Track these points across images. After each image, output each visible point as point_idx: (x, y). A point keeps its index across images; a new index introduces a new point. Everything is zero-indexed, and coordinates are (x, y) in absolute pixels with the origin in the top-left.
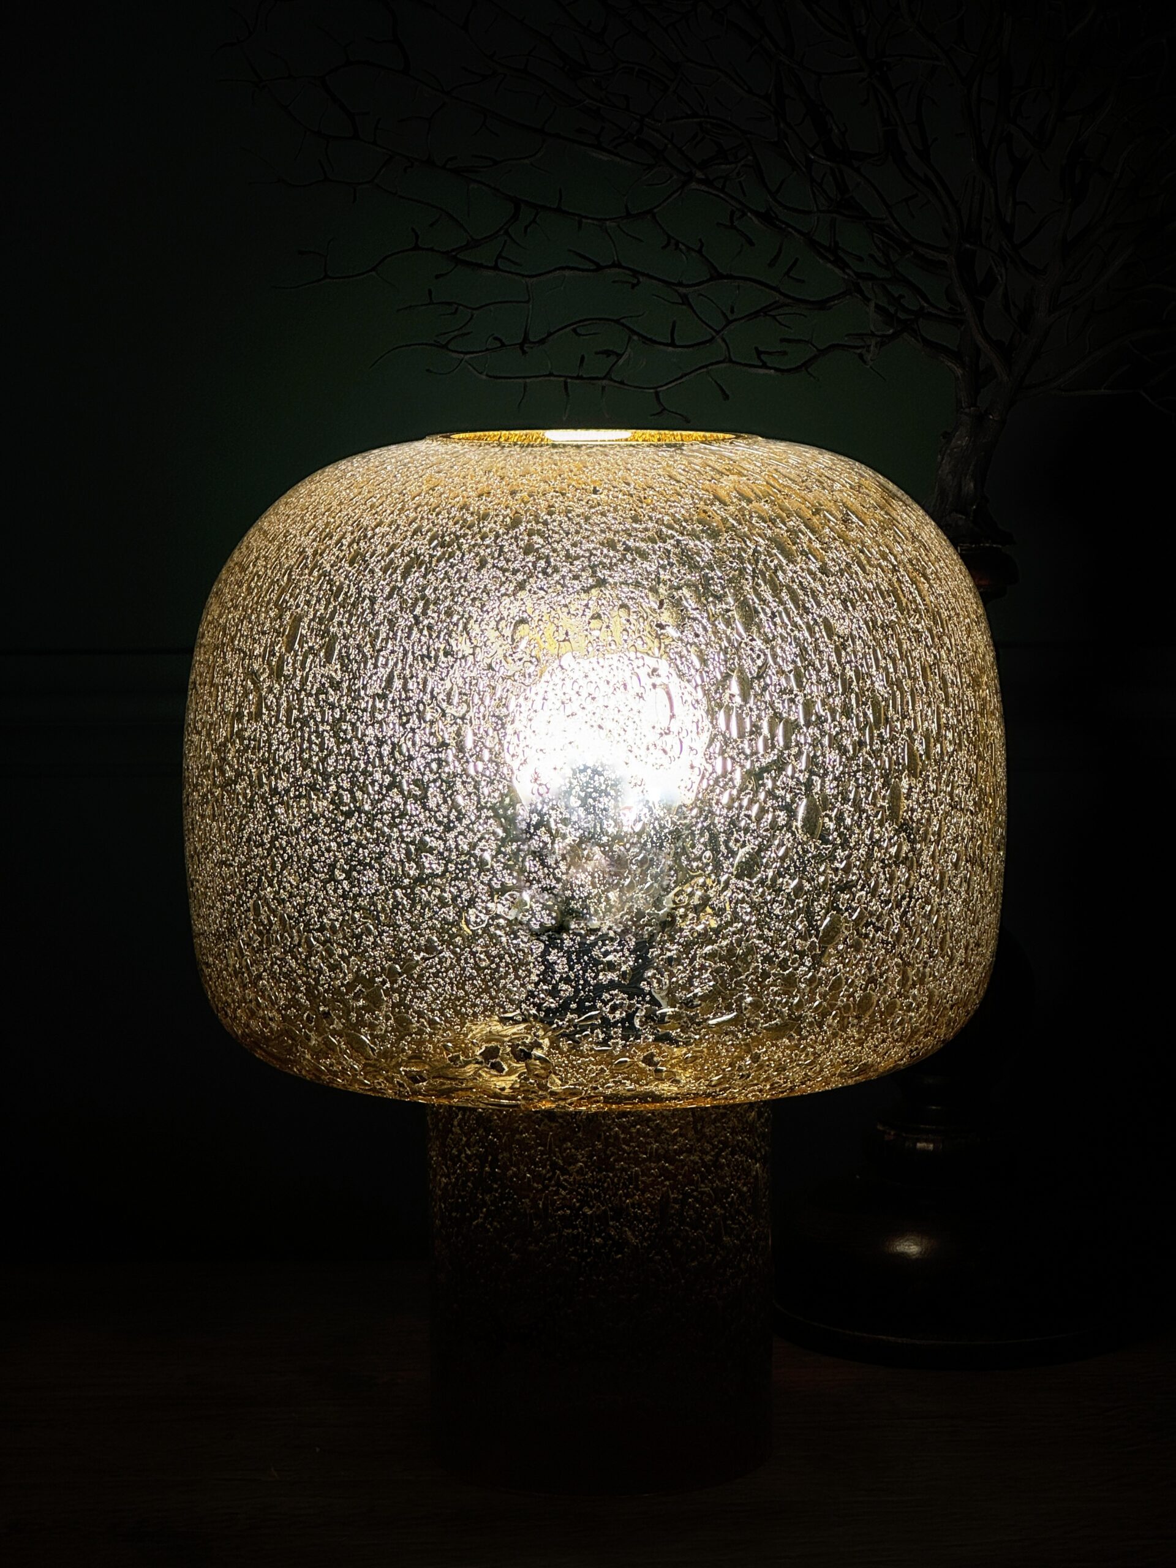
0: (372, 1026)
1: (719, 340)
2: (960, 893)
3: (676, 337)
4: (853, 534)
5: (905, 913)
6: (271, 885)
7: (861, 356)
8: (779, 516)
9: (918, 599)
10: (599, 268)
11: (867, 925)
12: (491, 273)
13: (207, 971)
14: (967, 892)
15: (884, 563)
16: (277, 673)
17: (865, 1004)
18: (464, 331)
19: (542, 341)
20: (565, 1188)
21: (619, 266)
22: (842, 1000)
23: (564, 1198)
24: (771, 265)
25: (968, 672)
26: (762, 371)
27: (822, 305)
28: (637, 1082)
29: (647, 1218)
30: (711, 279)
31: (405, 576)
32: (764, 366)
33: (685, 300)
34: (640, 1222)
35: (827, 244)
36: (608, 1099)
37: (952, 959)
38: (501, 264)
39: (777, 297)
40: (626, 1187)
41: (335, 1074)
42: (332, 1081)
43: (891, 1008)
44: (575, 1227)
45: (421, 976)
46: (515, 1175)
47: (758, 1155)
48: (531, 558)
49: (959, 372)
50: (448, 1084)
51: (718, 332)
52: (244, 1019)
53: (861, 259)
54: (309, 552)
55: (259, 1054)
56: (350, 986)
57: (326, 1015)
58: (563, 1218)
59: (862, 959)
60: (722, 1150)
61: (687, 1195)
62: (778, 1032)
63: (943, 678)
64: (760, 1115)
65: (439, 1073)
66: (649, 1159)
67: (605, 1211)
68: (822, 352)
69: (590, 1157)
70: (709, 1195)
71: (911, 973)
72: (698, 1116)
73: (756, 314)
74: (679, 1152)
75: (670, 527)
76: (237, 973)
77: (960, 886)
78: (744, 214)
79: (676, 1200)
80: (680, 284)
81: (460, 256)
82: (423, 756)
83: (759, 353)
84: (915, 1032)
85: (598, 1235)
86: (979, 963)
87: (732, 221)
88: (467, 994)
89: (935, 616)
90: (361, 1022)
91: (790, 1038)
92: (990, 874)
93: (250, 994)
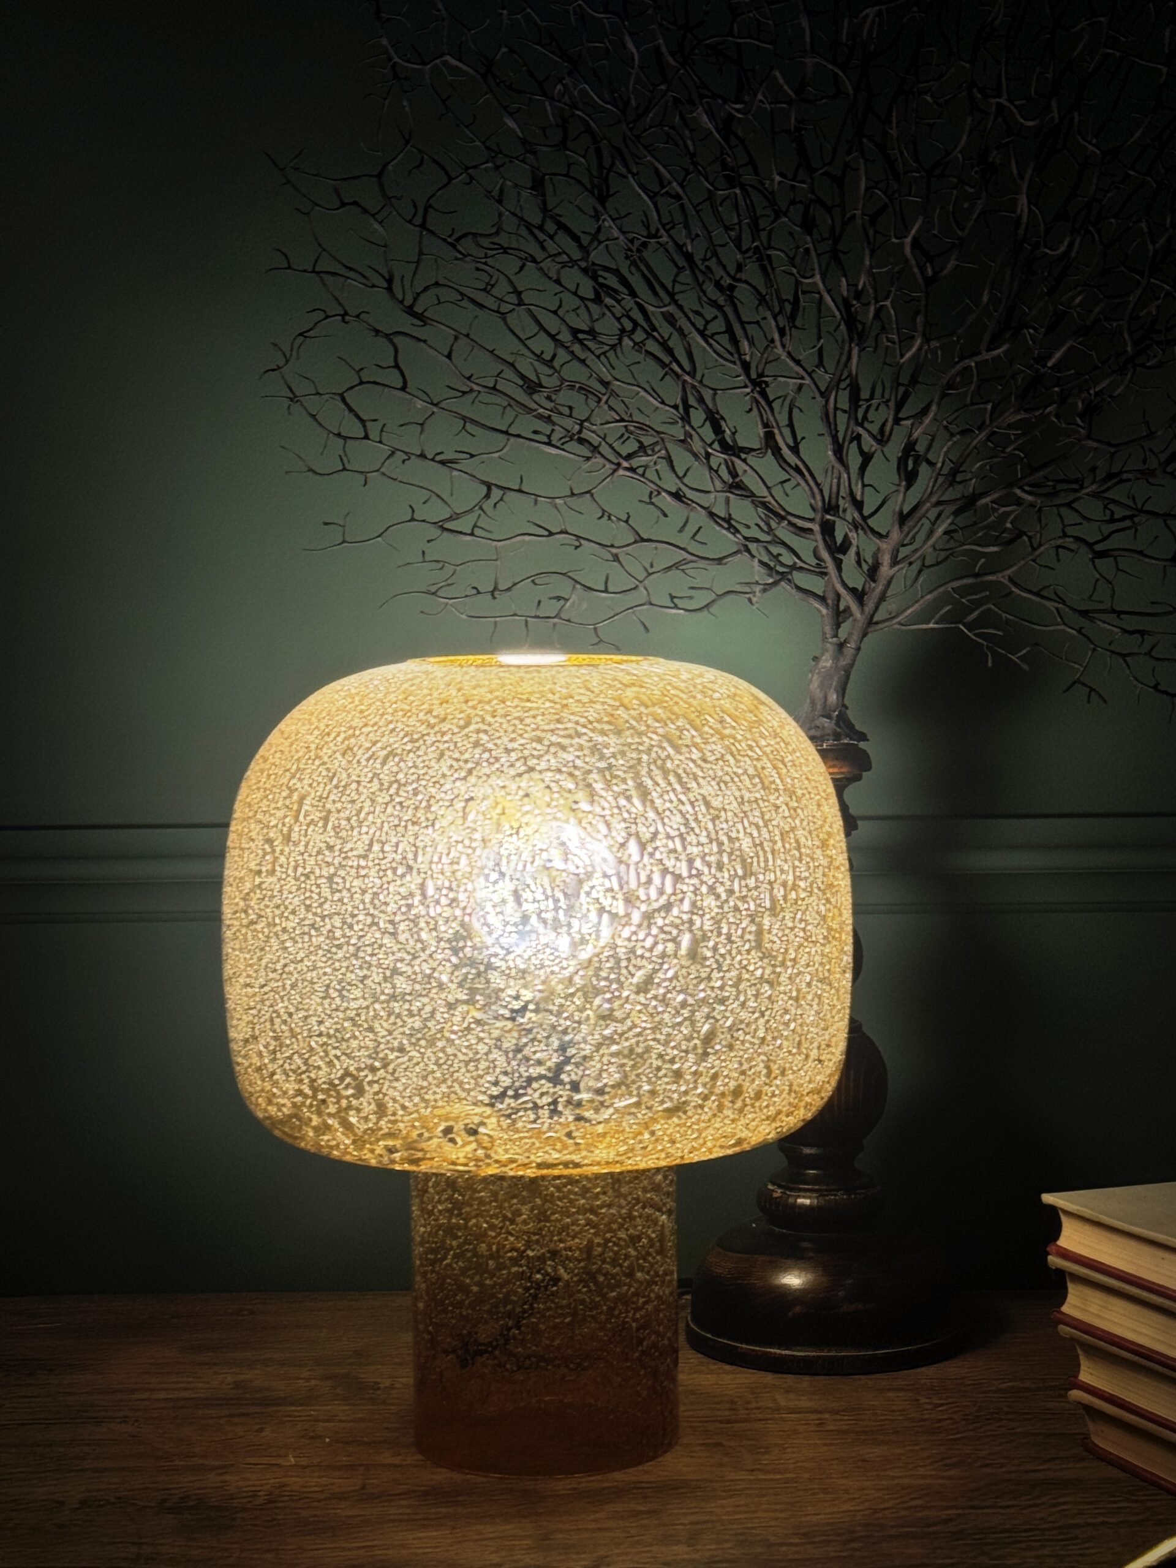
0: (358, 1110)
1: (642, 589)
2: (811, 1006)
3: (609, 585)
4: (727, 732)
5: (768, 1021)
6: (283, 1002)
7: (750, 600)
8: (669, 719)
9: (778, 781)
10: (551, 534)
11: (739, 1030)
12: (469, 538)
13: (238, 1068)
14: (818, 1004)
15: (750, 753)
16: (287, 839)
17: (737, 1092)
18: (449, 582)
19: (509, 589)
20: (512, 1235)
21: (566, 533)
22: (720, 1089)
23: (512, 1243)
24: (681, 531)
25: (818, 836)
26: (674, 611)
27: (720, 561)
28: (560, 1152)
29: (576, 1259)
30: (635, 542)
31: (384, 763)
32: (676, 607)
33: (616, 558)
34: (570, 1261)
35: (723, 515)
36: (540, 1166)
37: (807, 1056)
38: (478, 532)
39: (686, 555)
40: (559, 1234)
41: (332, 1147)
42: (330, 1153)
43: (758, 1095)
44: (521, 1266)
45: (394, 1071)
46: (475, 1225)
47: (664, 1209)
48: (478, 751)
49: (824, 611)
50: (420, 1155)
51: (641, 582)
52: (264, 1105)
53: (748, 527)
54: (313, 746)
55: (277, 1133)
56: (342, 1079)
57: (324, 1101)
58: (511, 1259)
59: (735, 1056)
60: (634, 1205)
61: (607, 1241)
62: (671, 1112)
63: (797, 841)
64: (665, 1177)
65: (410, 1146)
66: (578, 1213)
67: (543, 1254)
68: (720, 596)
69: (532, 1210)
70: (625, 1240)
71: (774, 1067)
72: (616, 1179)
73: (669, 568)
74: (601, 1207)
75: (584, 726)
76: (259, 1069)
77: (813, 1000)
78: (659, 493)
79: (599, 1245)
80: (612, 546)
81: (447, 525)
82: (396, 903)
83: (672, 597)
84: (779, 1112)
85: (538, 1272)
86: (830, 1060)
87: (650, 498)
88: (430, 1084)
89: (792, 794)
90: (349, 1107)
91: (679, 1118)
92: (838, 990)
93: (267, 1086)
